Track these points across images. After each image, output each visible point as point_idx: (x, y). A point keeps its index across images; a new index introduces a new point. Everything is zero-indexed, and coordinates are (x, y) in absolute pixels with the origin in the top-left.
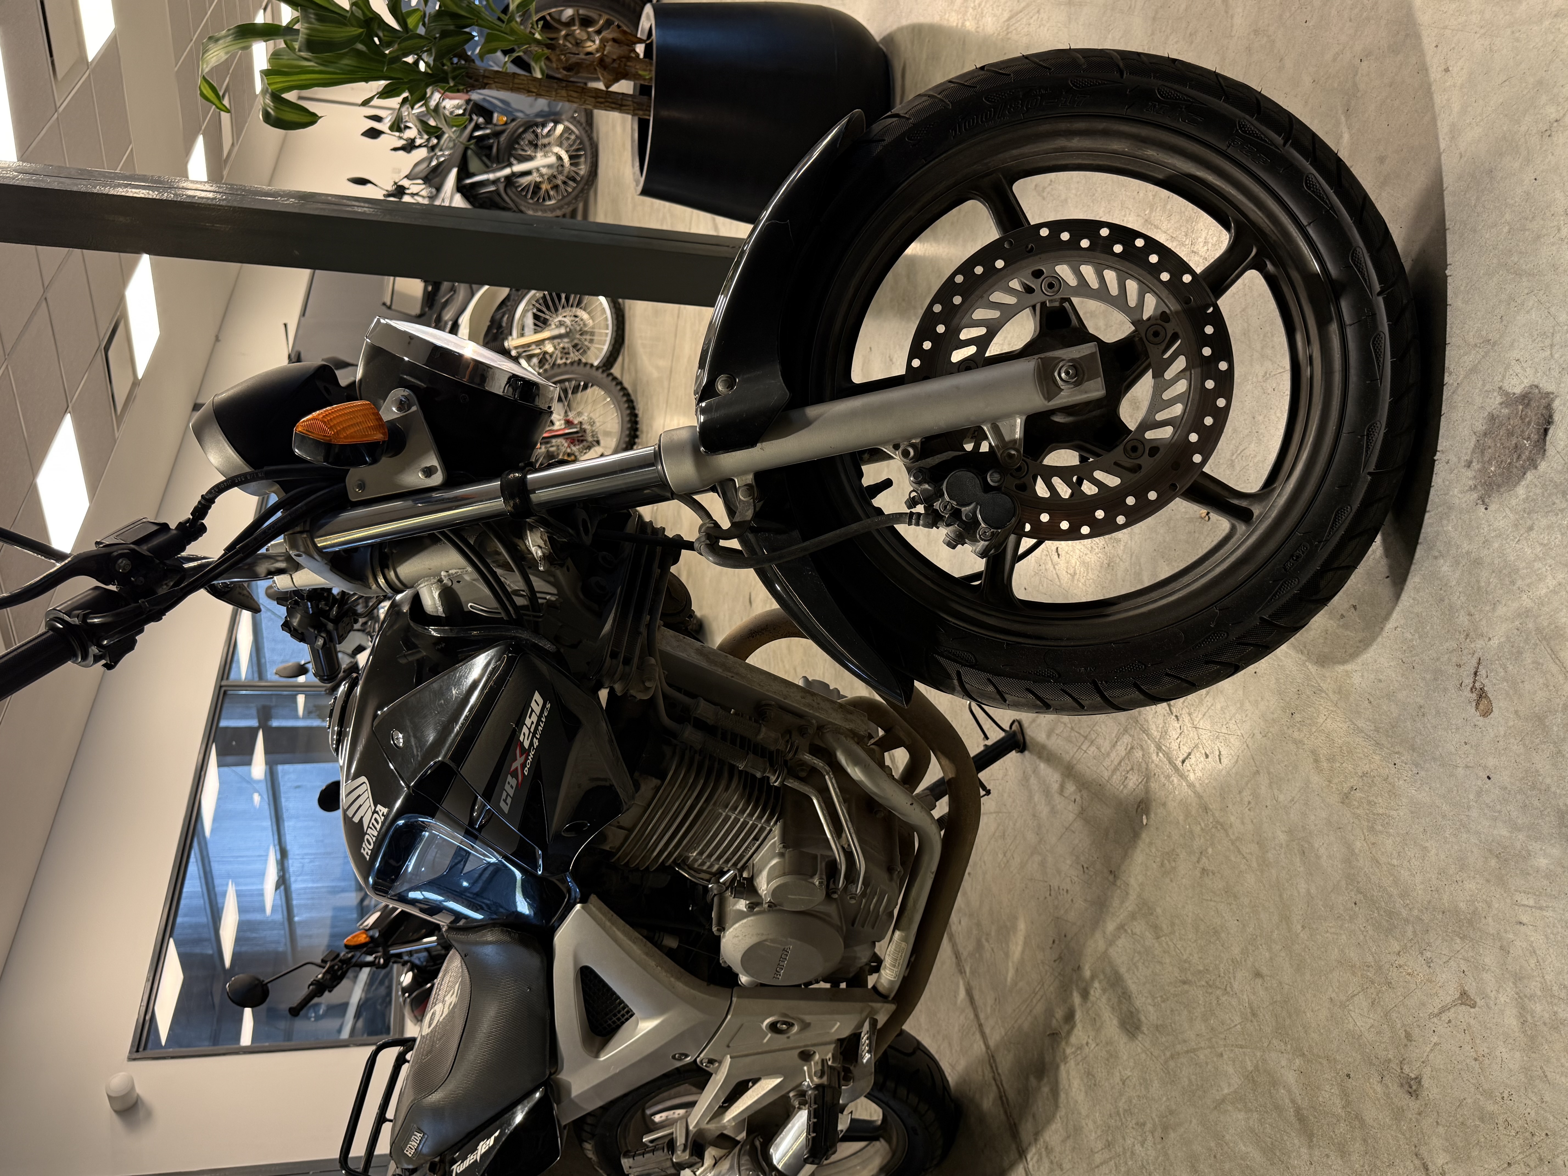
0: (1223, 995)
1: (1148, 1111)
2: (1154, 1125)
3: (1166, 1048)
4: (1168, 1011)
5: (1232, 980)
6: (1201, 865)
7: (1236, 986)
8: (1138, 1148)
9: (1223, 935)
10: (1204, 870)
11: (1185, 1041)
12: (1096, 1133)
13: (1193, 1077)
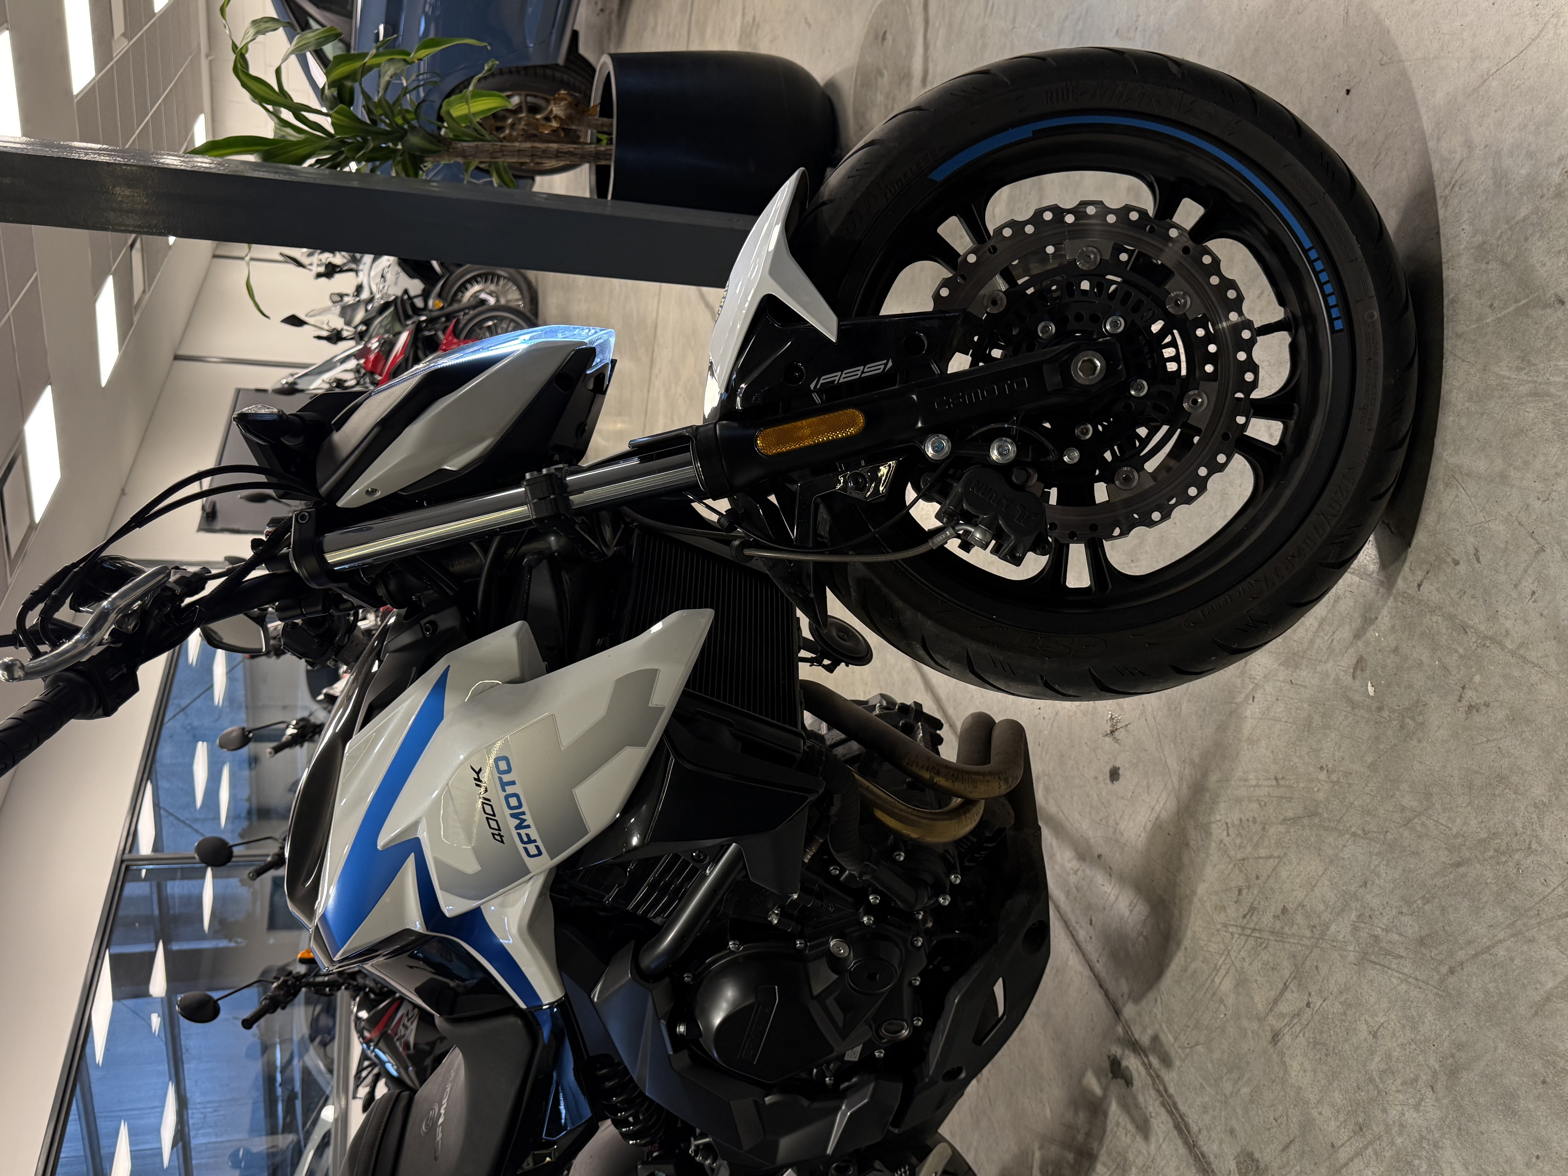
0: (1526, 857)
1: (1421, 1058)
2: (1435, 1073)
3: (1441, 962)
4: (1437, 913)
5: (1540, 832)
6: (1465, 702)
7: (1546, 836)
8: (1411, 1116)
9: (1514, 779)
10: (1470, 707)
11: (1469, 942)
12: (1336, 1118)
13: (1491, 986)
